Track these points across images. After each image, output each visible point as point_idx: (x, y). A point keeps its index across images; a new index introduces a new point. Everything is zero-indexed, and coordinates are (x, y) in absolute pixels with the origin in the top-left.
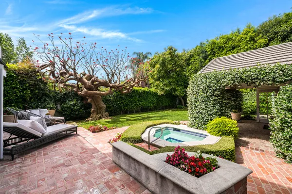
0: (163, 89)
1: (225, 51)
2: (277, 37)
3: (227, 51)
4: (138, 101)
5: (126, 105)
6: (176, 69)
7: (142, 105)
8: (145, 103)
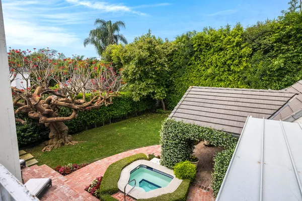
0: (139, 94)
1: (212, 51)
2: (260, 49)
3: (215, 51)
4: (108, 111)
5: (93, 118)
6: (156, 68)
7: (113, 116)
8: (116, 113)
